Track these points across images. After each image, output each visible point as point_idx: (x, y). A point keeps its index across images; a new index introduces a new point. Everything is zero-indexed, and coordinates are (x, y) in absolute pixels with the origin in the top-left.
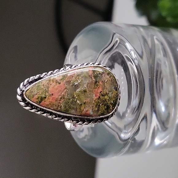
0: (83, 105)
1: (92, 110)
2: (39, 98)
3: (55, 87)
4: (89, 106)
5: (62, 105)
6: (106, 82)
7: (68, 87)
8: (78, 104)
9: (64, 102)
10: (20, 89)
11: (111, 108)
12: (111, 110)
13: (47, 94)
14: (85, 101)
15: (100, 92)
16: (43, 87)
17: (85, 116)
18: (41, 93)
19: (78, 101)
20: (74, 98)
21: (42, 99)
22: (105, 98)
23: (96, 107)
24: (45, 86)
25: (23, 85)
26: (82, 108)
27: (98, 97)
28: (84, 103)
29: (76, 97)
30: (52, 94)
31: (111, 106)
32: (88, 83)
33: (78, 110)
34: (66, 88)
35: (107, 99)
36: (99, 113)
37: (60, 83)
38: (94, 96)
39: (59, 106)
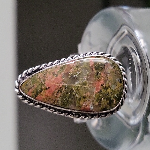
0: (82, 100)
1: (93, 104)
2: (34, 91)
3: (52, 80)
4: (89, 100)
5: (58, 99)
6: (109, 74)
7: (66, 80)
8: (77, 98)
9: (61, 96)
10: (18, 81)
11: (114, 102)
12: (114, 104)
13: (43, 87)
14: (84, 95)
15: (102, 85)
16: (38, 80)
17: (85, 111)
18: (36, 86)
19: (76, 95)
20: (72, 91)
21: (38, 93)
22: (107, 92)
23: (97, 102)
24: (41, 79)
25: (21, 78)
26: (81, 103)
27: (99, 91)
28: (84, 98)
29: (75, 91)
30: (49, 88)
31: (115, 100)
32: (88, 75)
33: (77, 105)
34: (63, 81)
35: (110, 92)
36: (100, 108)
37: (57, 76)
38: (95, 89)
39: (55, 100)
